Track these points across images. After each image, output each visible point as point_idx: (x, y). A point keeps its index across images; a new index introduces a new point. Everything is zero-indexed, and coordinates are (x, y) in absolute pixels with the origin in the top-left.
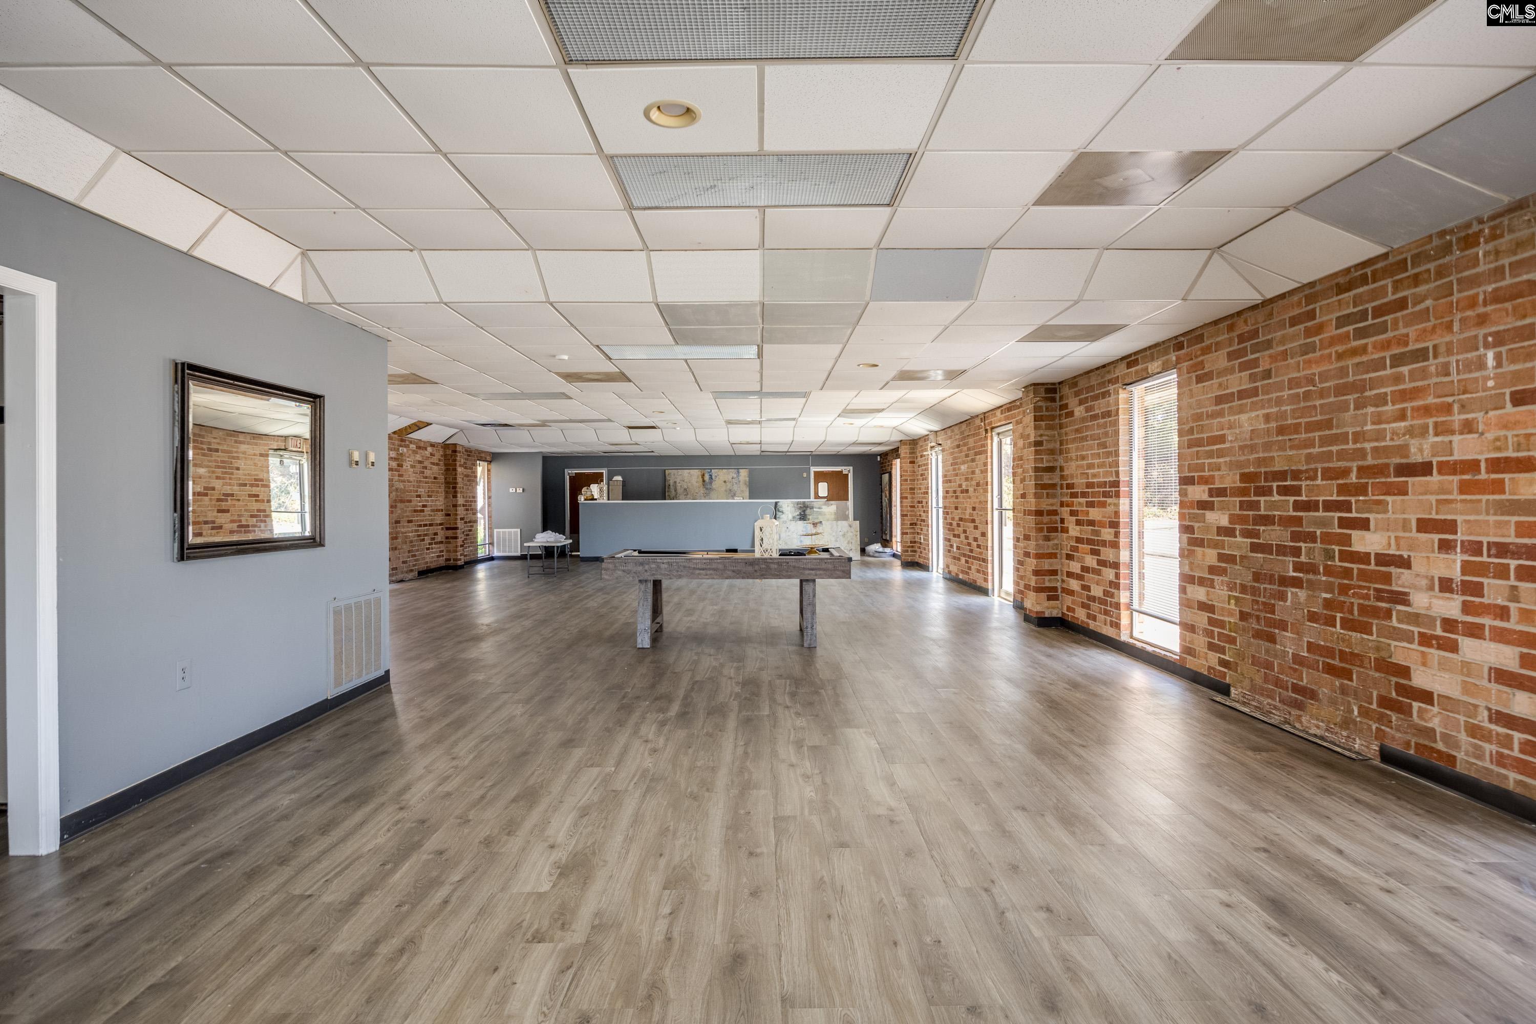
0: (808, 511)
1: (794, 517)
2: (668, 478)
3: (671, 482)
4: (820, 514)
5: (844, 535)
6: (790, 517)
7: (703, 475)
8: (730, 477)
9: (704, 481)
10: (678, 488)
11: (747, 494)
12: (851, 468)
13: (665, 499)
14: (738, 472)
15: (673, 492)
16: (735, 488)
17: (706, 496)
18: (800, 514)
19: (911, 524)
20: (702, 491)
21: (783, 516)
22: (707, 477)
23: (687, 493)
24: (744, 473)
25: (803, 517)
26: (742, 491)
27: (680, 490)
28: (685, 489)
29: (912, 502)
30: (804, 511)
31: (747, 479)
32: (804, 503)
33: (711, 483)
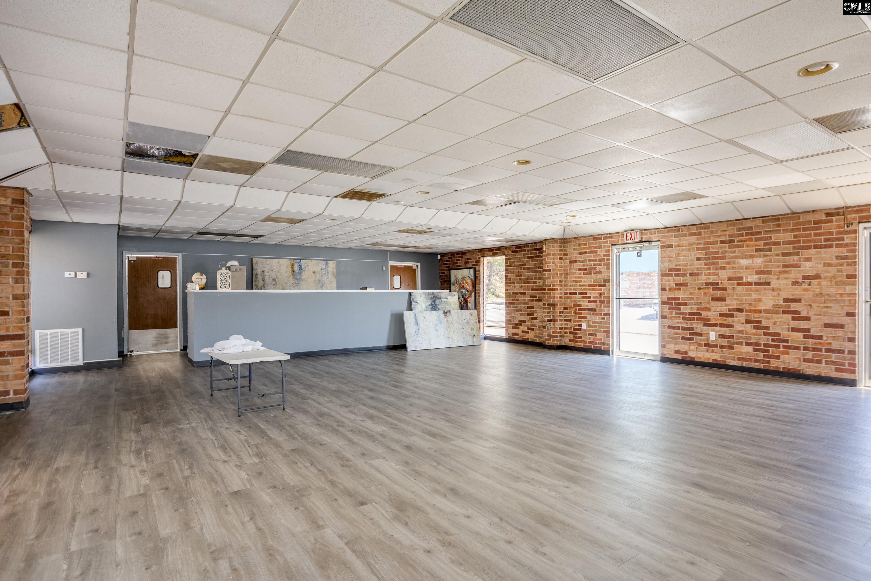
0: (437, 302)
1: (427, 307)
2: (255, 267)
3: (259, 271)
4: (447, 303)
5: (468, 323)
6: (424, 307)
7: (293, 265)
8: (319, 268)
9: (293, 271)
10: (267, 277)
11: (335, 284)
12: (419, 264)
13: (252, 289)
14: (327, 264)
15: (261, 283)
16: (324, 278)
17: (296, 286)
18: (432, 305)
19: (560, 313)
20: (292, 281)
21: (418, 306)
22: (296, 268)
23: (275, 283)
24: (332, 265)
25: (434, 307)
26: (331, 282)
27: (268, 280)
28: (274, 279)
29: (561, 293)
30: (434, 301)
31: (335, 270)
32: (433, 293)
33: (300, 274)
